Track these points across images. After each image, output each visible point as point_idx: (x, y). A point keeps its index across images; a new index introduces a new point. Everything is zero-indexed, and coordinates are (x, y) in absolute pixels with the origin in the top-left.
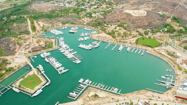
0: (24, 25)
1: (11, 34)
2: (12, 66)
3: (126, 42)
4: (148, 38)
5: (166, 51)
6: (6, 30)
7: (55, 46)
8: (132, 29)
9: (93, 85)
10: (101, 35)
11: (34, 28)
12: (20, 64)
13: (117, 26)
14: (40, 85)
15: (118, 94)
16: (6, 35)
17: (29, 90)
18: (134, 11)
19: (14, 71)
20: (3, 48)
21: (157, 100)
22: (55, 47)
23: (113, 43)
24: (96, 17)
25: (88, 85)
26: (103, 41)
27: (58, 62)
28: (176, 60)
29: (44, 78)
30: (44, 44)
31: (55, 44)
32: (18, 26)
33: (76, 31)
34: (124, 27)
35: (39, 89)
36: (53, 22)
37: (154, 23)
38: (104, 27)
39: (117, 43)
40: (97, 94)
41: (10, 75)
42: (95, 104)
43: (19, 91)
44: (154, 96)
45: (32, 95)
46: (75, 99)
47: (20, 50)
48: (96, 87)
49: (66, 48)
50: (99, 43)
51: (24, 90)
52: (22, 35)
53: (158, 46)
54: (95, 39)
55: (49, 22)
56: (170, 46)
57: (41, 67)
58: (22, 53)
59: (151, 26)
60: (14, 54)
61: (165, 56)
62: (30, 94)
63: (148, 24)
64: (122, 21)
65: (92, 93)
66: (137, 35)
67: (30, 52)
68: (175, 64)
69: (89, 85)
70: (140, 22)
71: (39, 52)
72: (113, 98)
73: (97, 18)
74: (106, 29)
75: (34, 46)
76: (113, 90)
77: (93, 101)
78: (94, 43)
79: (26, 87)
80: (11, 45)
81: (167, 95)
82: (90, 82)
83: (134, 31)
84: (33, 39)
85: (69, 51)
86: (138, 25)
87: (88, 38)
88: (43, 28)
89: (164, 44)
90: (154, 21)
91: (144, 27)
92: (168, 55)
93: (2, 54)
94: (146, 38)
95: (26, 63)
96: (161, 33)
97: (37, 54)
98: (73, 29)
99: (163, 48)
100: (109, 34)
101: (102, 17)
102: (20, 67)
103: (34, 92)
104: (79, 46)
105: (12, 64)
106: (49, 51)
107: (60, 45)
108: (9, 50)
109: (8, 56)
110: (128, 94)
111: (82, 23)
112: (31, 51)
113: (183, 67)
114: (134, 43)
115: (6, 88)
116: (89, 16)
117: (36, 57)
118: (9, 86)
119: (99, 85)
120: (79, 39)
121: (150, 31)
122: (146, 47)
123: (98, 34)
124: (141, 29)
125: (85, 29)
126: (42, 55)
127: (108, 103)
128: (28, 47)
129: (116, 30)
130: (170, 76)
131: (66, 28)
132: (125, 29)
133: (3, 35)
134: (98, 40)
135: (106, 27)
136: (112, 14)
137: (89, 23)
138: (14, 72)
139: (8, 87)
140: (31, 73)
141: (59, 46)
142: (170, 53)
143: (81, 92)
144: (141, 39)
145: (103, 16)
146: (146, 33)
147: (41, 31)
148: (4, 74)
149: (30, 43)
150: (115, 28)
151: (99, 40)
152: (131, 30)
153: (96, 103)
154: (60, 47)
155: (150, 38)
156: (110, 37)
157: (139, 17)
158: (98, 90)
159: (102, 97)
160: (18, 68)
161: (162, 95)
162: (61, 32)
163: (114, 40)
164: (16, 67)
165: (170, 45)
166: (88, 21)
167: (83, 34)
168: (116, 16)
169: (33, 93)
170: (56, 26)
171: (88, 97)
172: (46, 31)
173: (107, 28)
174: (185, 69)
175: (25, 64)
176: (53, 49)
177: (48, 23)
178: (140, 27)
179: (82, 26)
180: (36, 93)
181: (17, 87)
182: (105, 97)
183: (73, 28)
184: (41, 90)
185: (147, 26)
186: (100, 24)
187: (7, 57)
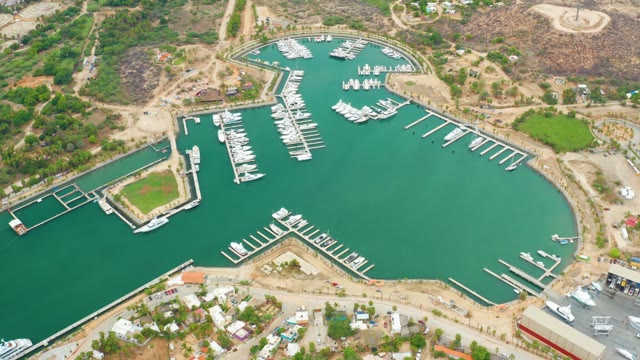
0: (212, 10)
1: (163, 39)
2: (124, 138)
3: (482, 118)
4: (565, 115)
5: (594, 170)
6: (156, 24)
7: (267, 94)
8: (527, 75)
9: (304, 234)
10: (421, 79)
11: (235, 28)
12: (147, 135)
13: (484, 55)
14: (168, 205)
15: (357, 276)
16: (149, 37)
17: (137, 211)
18: (566, 12)
19: (125, 153)
20: (124, 80)
21: (457, 321)
22: (264, 98)
23: (441, 112)
24: (436, 13)
25: (291, 230)
26: (416, 101)
27: (249, 147)
28: (607, 209)
29: (188, 188)
30: (236, 85)
31: (271, 88)
32: (195, 14)
33: (351, 56)
34: (506, 65)
35: (162, 215)
36: (301, 14)
37: (618, 65)
38: (441, 55)
39: (452, 116)
40: (299, 260)
41: (109, 161)
42: (278, 288)
43: (111, 212)
44: (454, 307)
45: (138, 226)
46: (236, 262)
47: (165, 93)
48: (311, 241)
49: (294, 108)
50: (401, 105)
51: (125, 211)
52: (194, 44)
53: (582, 149)
54: (394, 91)
55: (290, 11)
56: (622, 157)
57: (195, 154)
58: (166, 102)
59: (600, 75)
60: (145, 103)
61: (580, 188)
62: (134, 224)
63: (595, 65)
64: (510, 41)
65: (288, 257)
66: (534, 100)
67: (188, 103)
68: (597, 221)
69: (295, 230)
70: (566, 55)
71: (212, 108)
72: (335, 284)
73: (437, 18)
74: (446, 60)
75: (206, 87)
76: (352, 259)
77: (280, 278)
78: (383, 102)
79: (132, 204)
80: (148, 72)
81: (500, 314)
82: (304, 223)
83: (533, 82)
84: (214, 63)
85: (298, 117)
86: (559, 65)
87: (376, 83)
88: (261, 28)
89: (606, 146)
90: (621, 57)
91: (574, 74)
92: (595, 186)
93: (112, 97)
94: (561, 113)
95: (164, 134)
96: (624, 105)
97: (207, 112)
98: (348, 46)
99: (593, 158)
100: (448, 80)
101: (458, 17)
102: (142, 144)
103: (146, 220)
104: (334, 107)
105: (126, 131)
106: (241, 107)
107: (281, 95)
108: (137, 87)
109: (127, 104)
110: (383, 282)
111: (385, 29)
112: (193, 101)
113: (613, 238)
114: (507, 125)
115: (84, 197)
116: (415, 9)
117: (198, 120)
118: (93, 192)
119: (321, 238)
120: (346, 83)
121: (587, 91)
122: (540, 144)
123: (413, 74)
124: (563, 78)
125: (386, 50)
126: (216, 118)
127: (314, 292)
128: (190, 85)
129: (475, 69)
130: (554, 257)
131: (329, 38)
132: (506, 70)
133: (140, 38)
134: (403, 95)
135: (451, 54)
136: (496, 9)
137: (407, 31)
138: (122, 155)
139: (91, 195)
140: (162, 167)
141: (278, 98)
142: (605, 183)
143: (264, 245)
144: (540, 113)
145: (463, 14)
146: (569, 98)
147: (251, 39)
148: (95, 156)
149: (201, 73)
150: (476, 64)
151: (405, 96)
152: (525, 78)
153: (283, 286)
154: (280, 100)
155: (572, 115)
156: (444, 90)
157: (572, 35)
158: (311, 250)
159: (308, 273)
160: (137, 146)
161: (485, 309)
162: (305, 52)
163: (453, 102)
164: (133, 140)
165: (626, 152)
166: (406, 24)
167: (367, 67)
168: (502, 19)
169: (143, 222)
170: (303, 28)
171: (273, 265)
172: (265, 40)
173: (450, 57)
174: (616, 246)
175: (159, 137)
176: (256, 105)
177: (285, 14)
178: (559, 73)
179: (381, 37)
180: (150, 224)
181: (111, 198)
182: (315, 273)
183: (348, 44)
184: (164, 220)
185: (588, 73)
186: (436, 41)
187: (124, 108)
